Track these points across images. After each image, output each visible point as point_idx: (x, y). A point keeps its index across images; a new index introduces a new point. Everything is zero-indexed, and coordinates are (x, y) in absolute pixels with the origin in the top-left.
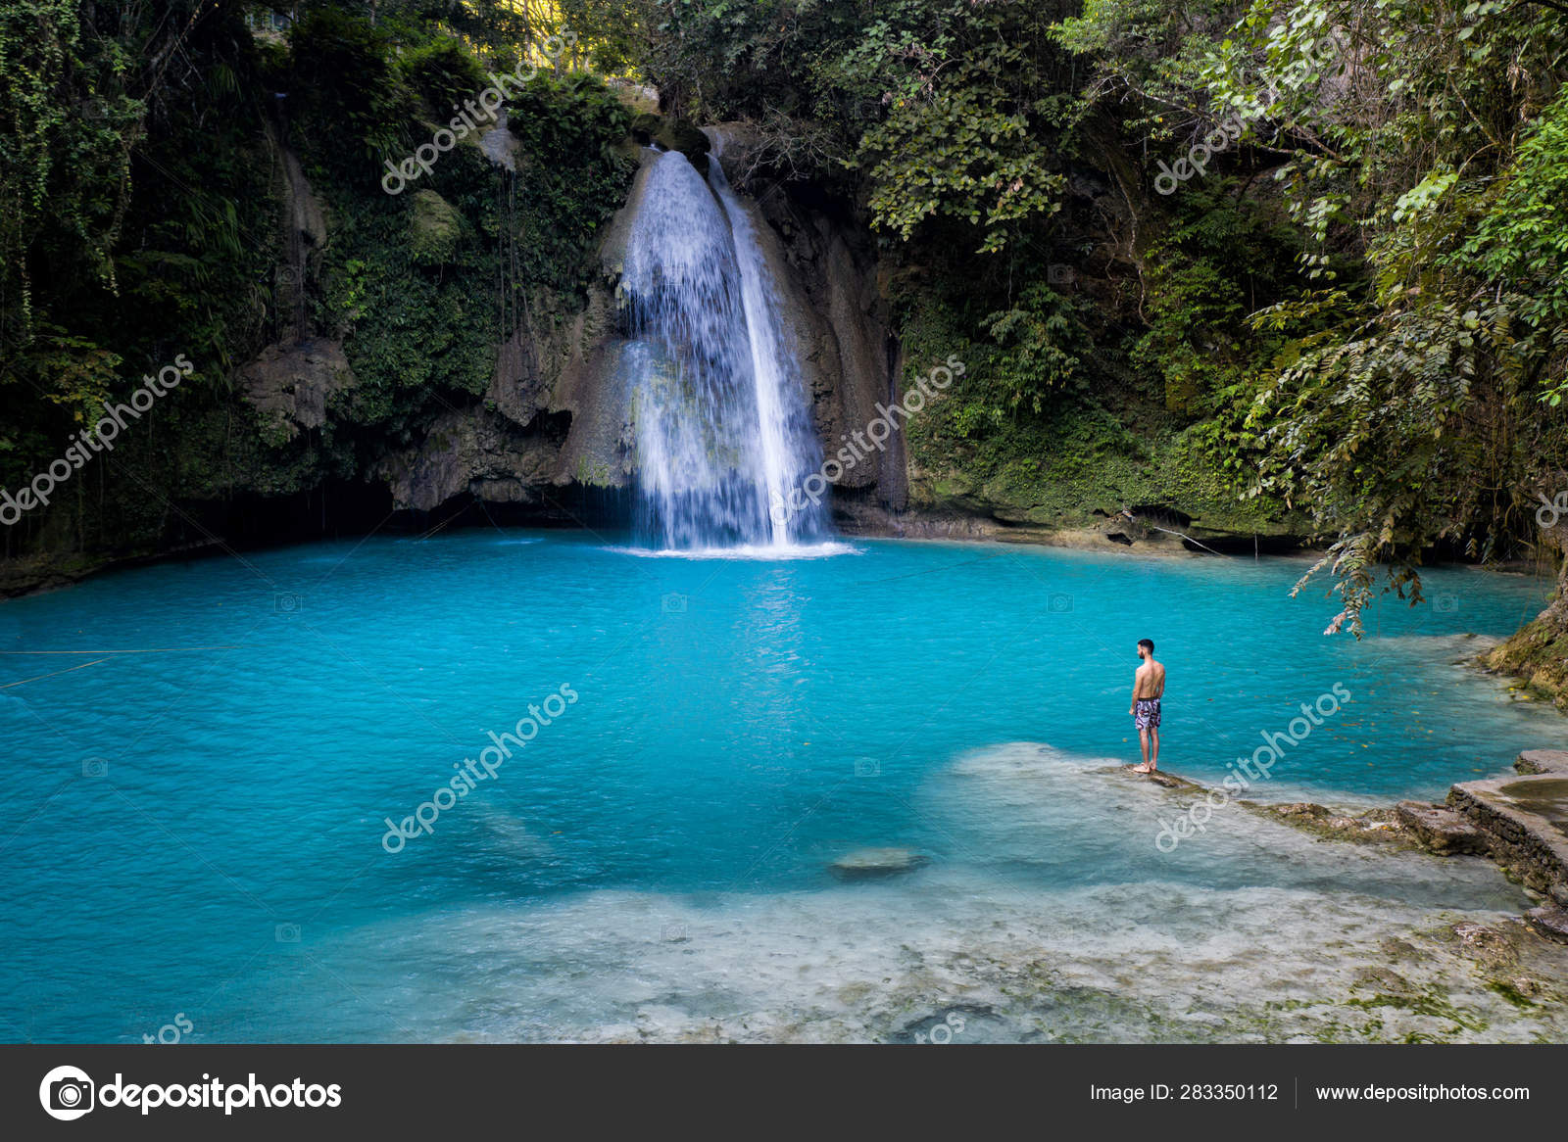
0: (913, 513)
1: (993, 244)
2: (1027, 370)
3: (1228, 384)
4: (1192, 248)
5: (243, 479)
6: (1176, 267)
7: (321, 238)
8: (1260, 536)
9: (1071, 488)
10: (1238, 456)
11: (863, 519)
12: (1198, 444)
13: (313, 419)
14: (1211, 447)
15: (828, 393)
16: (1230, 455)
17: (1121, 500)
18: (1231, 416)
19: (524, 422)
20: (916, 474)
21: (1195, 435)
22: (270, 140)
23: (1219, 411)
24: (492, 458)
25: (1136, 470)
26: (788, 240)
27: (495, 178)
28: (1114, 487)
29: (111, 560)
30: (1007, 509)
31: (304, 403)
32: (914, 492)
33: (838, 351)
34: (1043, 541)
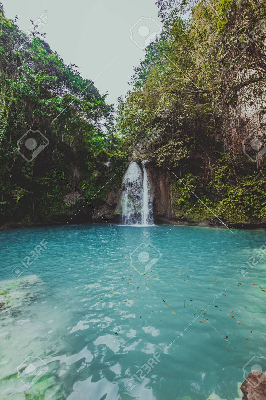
0: (173, 220)
1: (175, 165)
2: (187, 190)
3: (232, 190)
4: (223, 164)
5: (64, 213)
6: (218, 167)
7: (78, 177)
8: (243, 224)
9: (200, 214)
10: (235, 205)
11: (165, 221)
12: (225, 203)
13: (73, 203)
14: (228, 204)
15: (157, 199)
16: (233, 205)
17: (211, 217)
18: (232, 196)
19: (111, 205)
20: (173, 213)
21: (225, 201)
22: (72, 164)
23: (230, 195)
24: (108, 211)
25: (213, 210)
26: (153, 174)
27: (106, 168)
28: (209, 214)
29: (40, 224)
30: (189, 219)
31: (73, 201)
32: (173, 216)
33: (160, 192)
34: (196, 225)
